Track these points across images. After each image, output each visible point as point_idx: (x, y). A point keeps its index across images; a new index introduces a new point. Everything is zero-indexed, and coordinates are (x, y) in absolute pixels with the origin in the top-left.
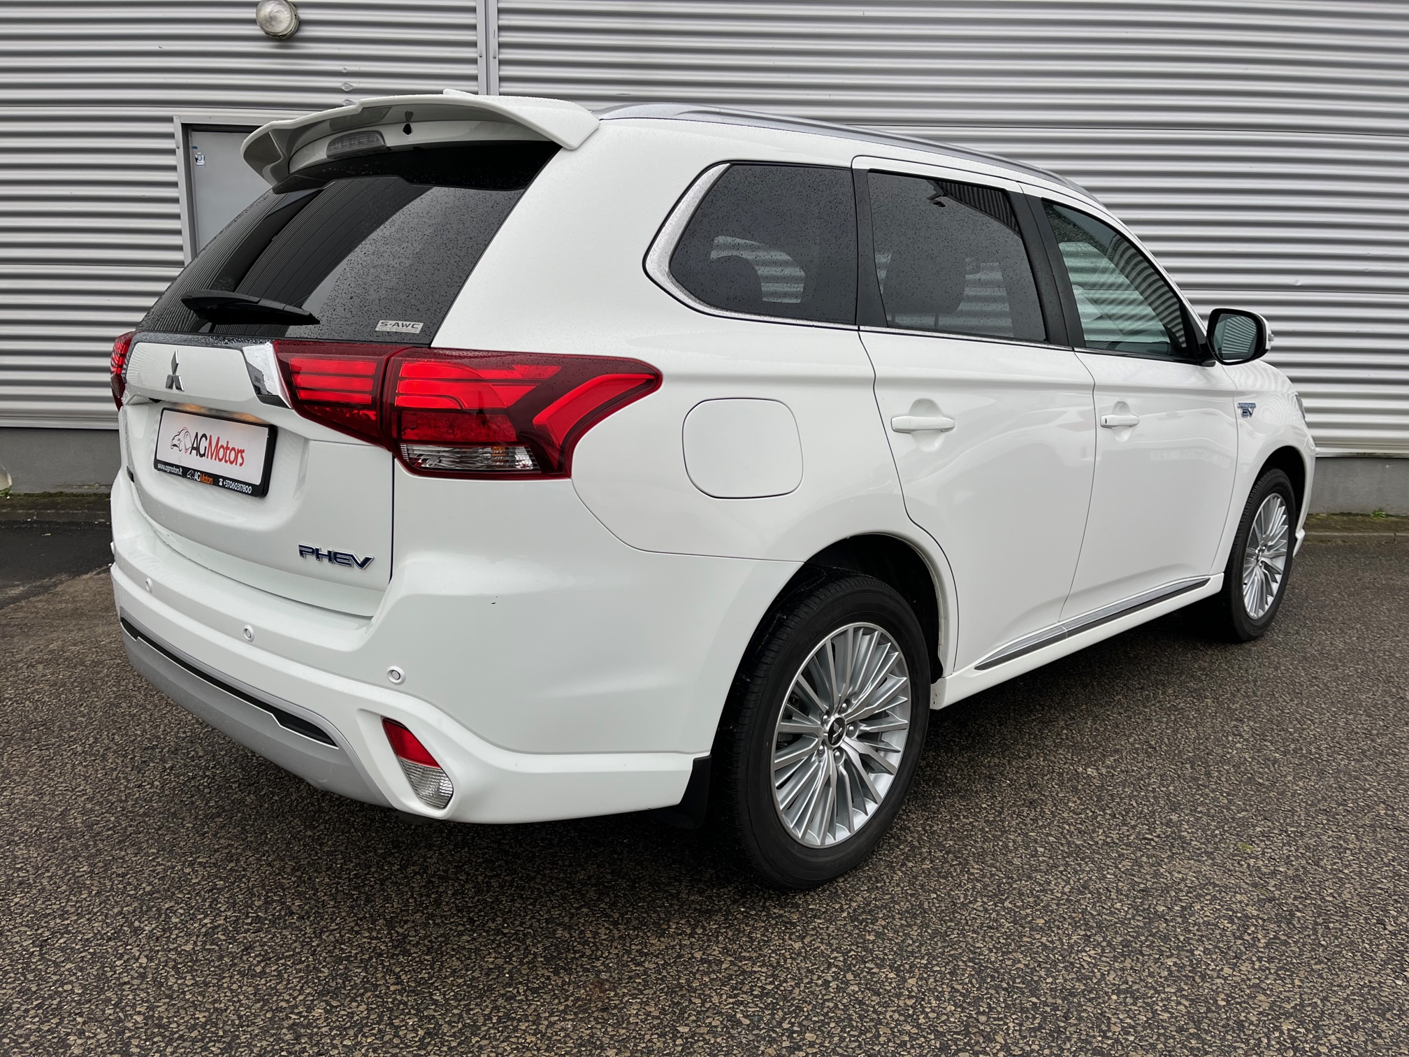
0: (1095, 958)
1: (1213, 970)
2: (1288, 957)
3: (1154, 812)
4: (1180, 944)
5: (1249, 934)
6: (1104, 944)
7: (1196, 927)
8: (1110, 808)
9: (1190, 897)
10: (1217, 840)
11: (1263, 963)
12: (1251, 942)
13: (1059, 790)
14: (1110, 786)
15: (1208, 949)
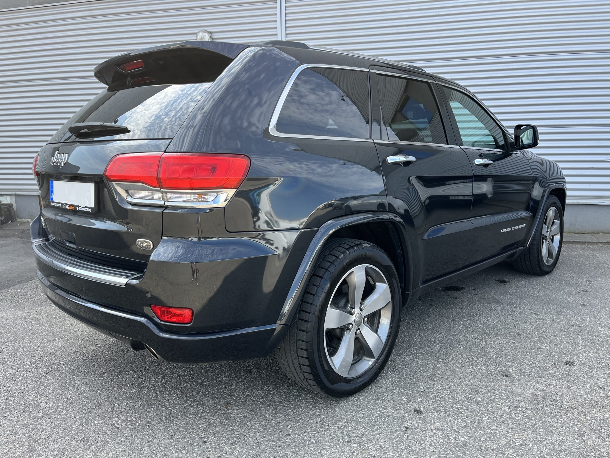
0: (435, 416)
1: (488, 426)
2: (528, 425)
5: (515, 414)
6: (443, 410)
7: (491, 408)
8: (481, 357)
9: (496, 396)
13: (462, 349)
14: (488, 349)
15: (491, 418)
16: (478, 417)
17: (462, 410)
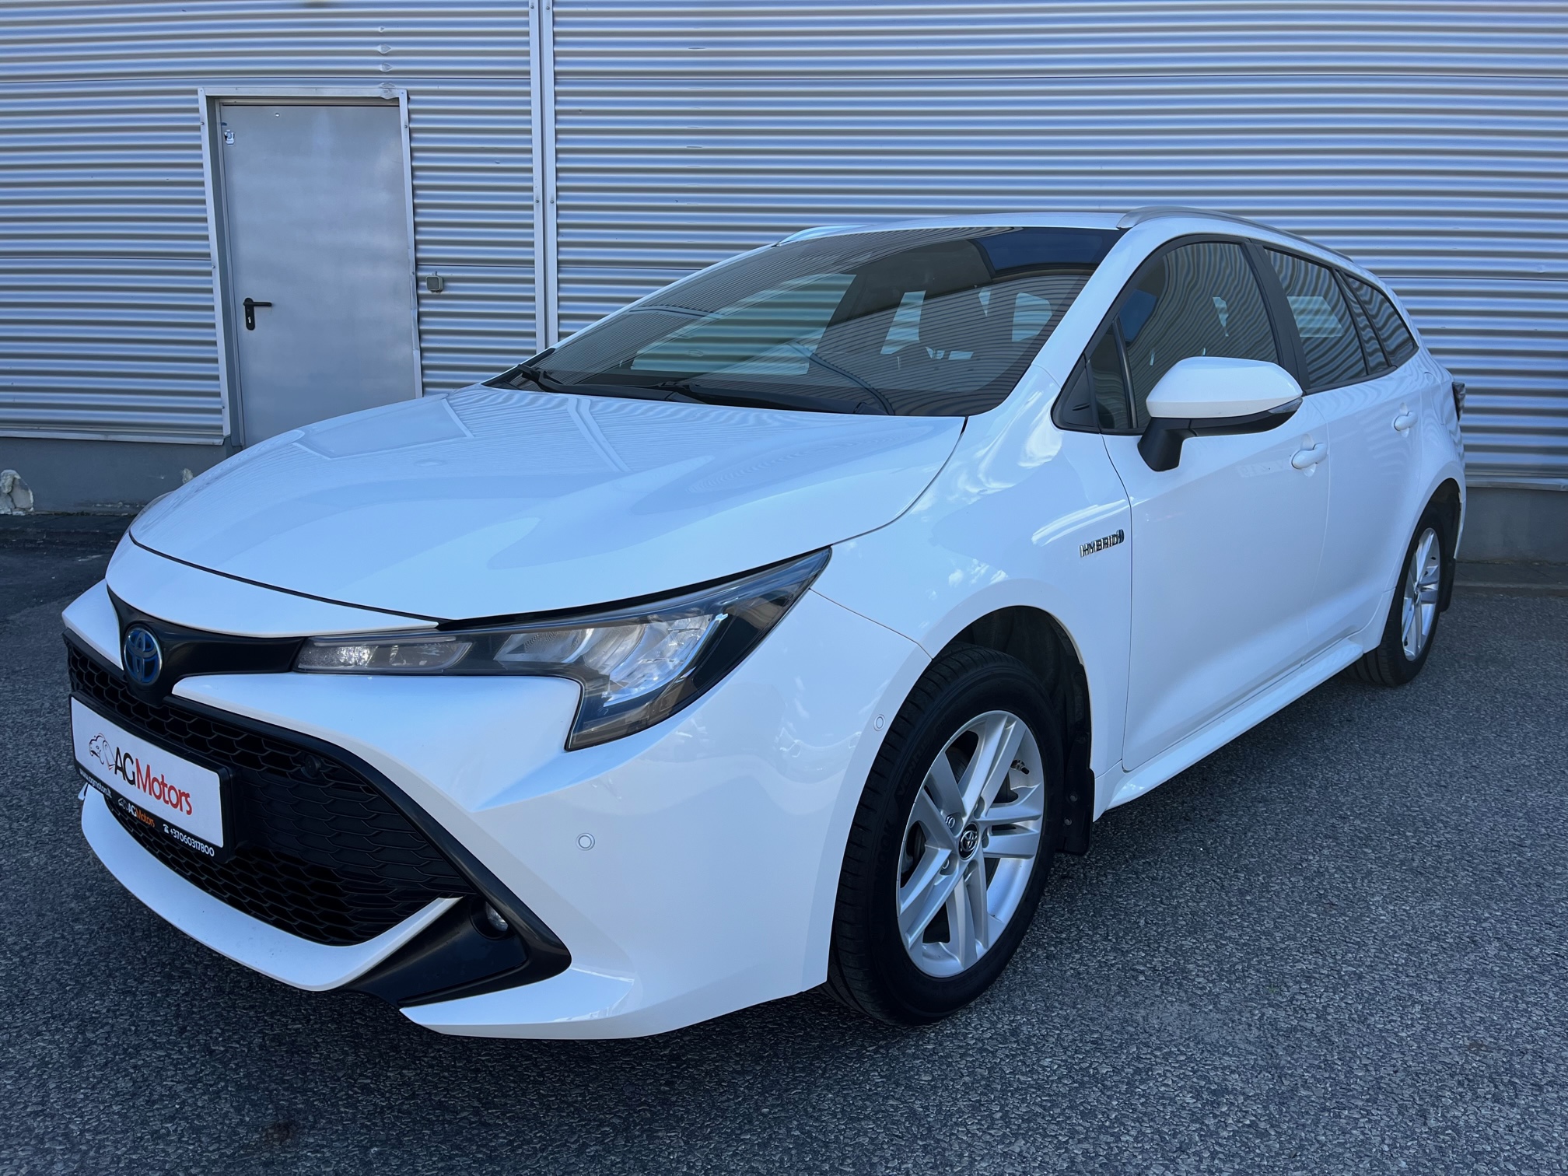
0: (974, 1135)
2: (1258, 1155)
3: (1162, 934)
4: (1107, 1124)
5: (1215, 1116)
6: (998, 1115)
7: (1143, 1100)
9: (1156, 1056)
10: (1234, 977)
11: (1216, 1161)
12: (1212, 1128)
14: (1121, 897)
15: (1144, 1134)
16: (1107, 1133)
17: (1058, 1111)
